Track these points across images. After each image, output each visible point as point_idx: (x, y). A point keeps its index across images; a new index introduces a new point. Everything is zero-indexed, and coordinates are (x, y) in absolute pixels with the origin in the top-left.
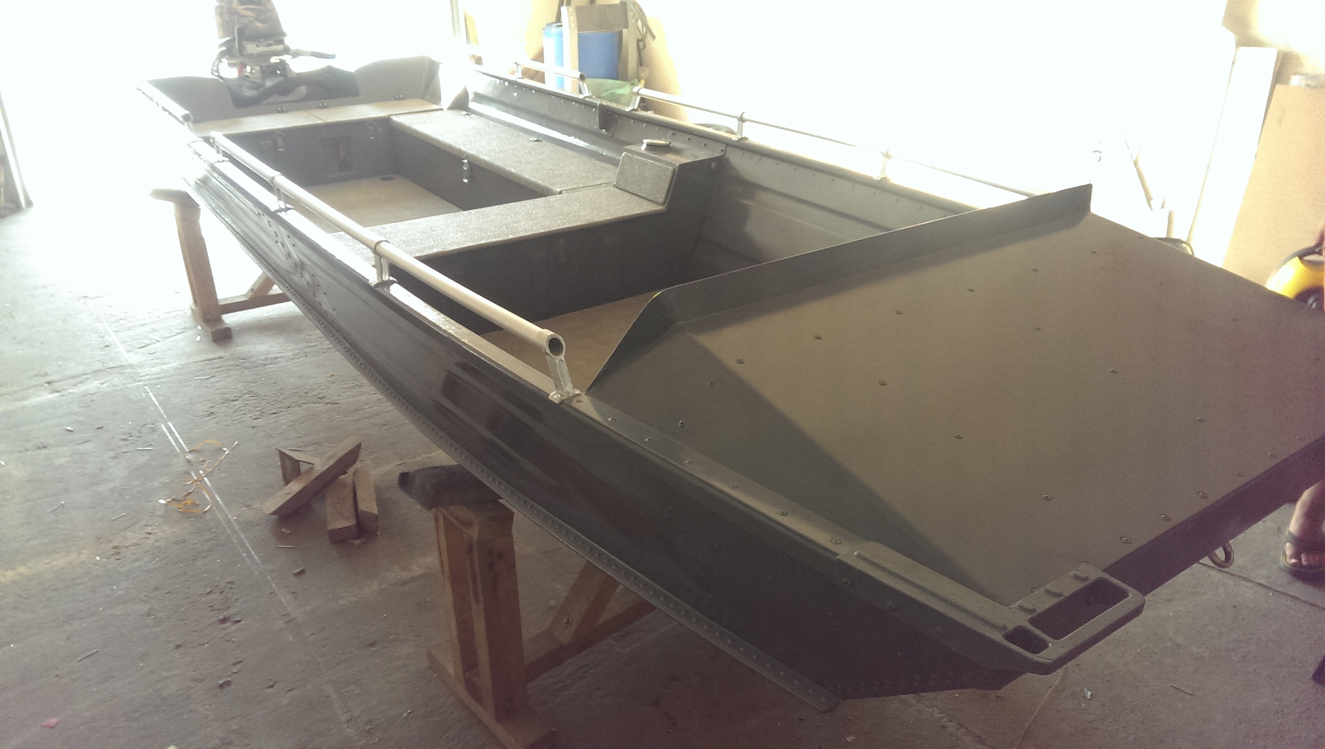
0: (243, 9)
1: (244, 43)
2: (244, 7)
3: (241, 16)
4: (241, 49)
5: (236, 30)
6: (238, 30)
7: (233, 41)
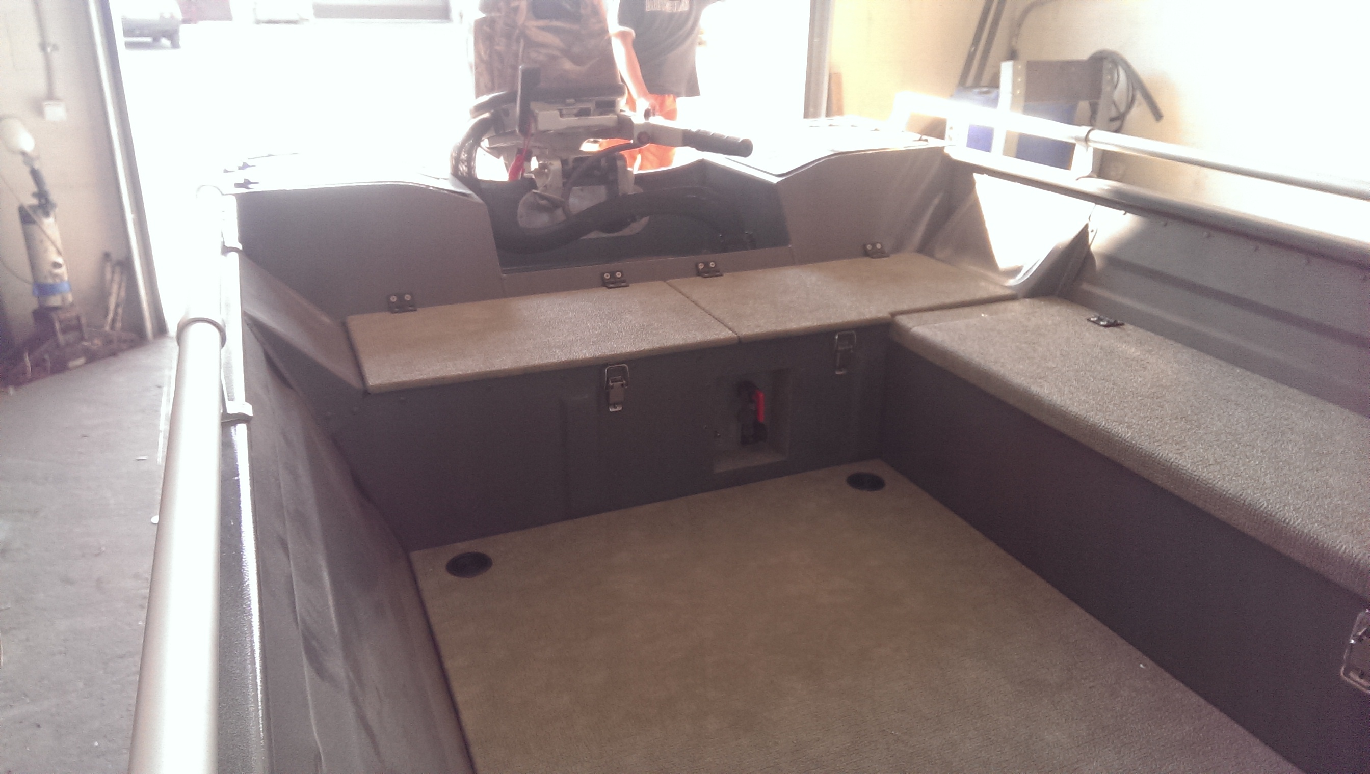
0: (538, 27)
1: (534, 106)
2: (541, 23)
3: (531, 44)
4: (527, 118)
5: (520, 73)
6: (524, 73)
7: (510, 98)
